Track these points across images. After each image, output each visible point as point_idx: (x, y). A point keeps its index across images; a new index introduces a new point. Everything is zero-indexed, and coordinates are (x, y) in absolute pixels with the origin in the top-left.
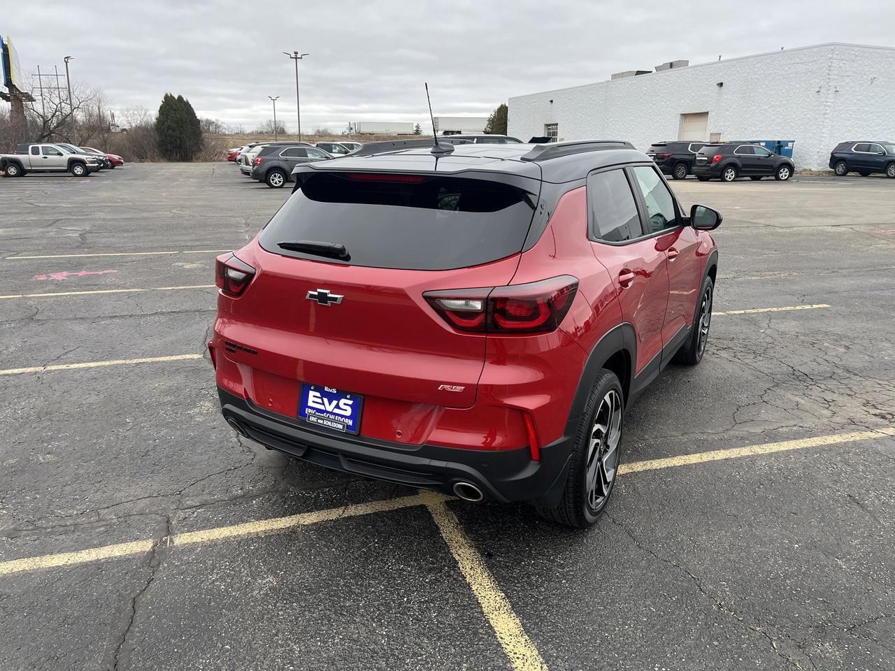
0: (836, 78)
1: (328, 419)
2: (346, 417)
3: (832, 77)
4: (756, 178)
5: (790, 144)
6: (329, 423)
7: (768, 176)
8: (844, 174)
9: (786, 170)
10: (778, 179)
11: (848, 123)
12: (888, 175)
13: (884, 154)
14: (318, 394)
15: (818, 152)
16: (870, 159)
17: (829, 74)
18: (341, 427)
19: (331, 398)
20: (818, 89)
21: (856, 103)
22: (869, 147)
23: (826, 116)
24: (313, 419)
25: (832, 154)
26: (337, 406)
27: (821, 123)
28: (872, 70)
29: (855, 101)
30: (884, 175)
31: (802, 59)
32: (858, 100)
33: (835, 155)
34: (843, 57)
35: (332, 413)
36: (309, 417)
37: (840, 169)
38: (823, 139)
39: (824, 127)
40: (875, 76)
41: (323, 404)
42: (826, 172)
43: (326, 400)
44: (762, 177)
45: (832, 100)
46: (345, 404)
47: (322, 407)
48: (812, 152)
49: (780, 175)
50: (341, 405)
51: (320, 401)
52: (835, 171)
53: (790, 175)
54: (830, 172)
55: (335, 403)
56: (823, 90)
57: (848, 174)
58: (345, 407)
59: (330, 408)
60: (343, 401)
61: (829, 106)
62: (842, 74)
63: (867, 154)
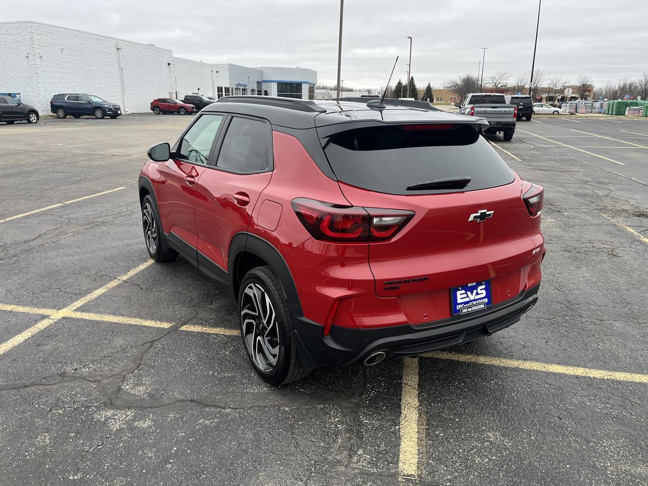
0: (38, 47)
1: (474, 305)
2: (483, 298)
3: (35, 46)
4: (10, 123)
5: (18, 96)
6: (476, 308)
7: (21, 120)
8: (64, 117)
9: (34, 115)
10: (30, 122)
11: (54, 80)
12: (96, 116)
13: (90, 102)
14: (463, 292)
15: (40, 102)
16: (80, 106)
17: (32, 44)
18: (483, 306)
19: (471, 290)
20: (27, 55)
21: (55, 66)
22: (77, 97)
23: (38, 75)
24: (465, 311)
25: (51, 103)
26: (477, 294)
27: (36, 80)
28: (60, 43)
29: (54, 64)
30: (94, 117)
31: (7, 31)
32: (56, 64)
33: (54, 103)
34: (39, 32)
35: (475, 300)
36: (462, 311)
37: (61, 113)
38: (40, 92)
39: (39, 83)
40: (63, 47)
41: (468, 297)
42: (50, 116)
43: (469, 293)
44: (14, 121)
45: (39, 64)
46: (481, 290)
47: (467, 299)
48: (35, 101)
49: (31, 119)
50: (479, 292)
51: (465, 295)
52: (58, 115)
53: (38, 119)
54: (52, 116)
55: (475, 292)
56: (30, 56)
57: (68, 117)
58: (482, 291)
59: (472, 298)
60: (480, 288)
61: (39, 68)
62: (41, 44)
63: (77, 103)
